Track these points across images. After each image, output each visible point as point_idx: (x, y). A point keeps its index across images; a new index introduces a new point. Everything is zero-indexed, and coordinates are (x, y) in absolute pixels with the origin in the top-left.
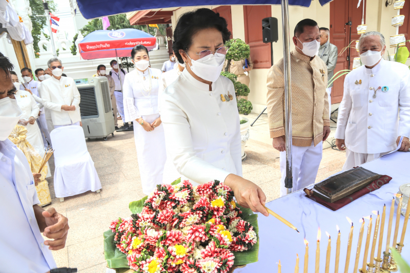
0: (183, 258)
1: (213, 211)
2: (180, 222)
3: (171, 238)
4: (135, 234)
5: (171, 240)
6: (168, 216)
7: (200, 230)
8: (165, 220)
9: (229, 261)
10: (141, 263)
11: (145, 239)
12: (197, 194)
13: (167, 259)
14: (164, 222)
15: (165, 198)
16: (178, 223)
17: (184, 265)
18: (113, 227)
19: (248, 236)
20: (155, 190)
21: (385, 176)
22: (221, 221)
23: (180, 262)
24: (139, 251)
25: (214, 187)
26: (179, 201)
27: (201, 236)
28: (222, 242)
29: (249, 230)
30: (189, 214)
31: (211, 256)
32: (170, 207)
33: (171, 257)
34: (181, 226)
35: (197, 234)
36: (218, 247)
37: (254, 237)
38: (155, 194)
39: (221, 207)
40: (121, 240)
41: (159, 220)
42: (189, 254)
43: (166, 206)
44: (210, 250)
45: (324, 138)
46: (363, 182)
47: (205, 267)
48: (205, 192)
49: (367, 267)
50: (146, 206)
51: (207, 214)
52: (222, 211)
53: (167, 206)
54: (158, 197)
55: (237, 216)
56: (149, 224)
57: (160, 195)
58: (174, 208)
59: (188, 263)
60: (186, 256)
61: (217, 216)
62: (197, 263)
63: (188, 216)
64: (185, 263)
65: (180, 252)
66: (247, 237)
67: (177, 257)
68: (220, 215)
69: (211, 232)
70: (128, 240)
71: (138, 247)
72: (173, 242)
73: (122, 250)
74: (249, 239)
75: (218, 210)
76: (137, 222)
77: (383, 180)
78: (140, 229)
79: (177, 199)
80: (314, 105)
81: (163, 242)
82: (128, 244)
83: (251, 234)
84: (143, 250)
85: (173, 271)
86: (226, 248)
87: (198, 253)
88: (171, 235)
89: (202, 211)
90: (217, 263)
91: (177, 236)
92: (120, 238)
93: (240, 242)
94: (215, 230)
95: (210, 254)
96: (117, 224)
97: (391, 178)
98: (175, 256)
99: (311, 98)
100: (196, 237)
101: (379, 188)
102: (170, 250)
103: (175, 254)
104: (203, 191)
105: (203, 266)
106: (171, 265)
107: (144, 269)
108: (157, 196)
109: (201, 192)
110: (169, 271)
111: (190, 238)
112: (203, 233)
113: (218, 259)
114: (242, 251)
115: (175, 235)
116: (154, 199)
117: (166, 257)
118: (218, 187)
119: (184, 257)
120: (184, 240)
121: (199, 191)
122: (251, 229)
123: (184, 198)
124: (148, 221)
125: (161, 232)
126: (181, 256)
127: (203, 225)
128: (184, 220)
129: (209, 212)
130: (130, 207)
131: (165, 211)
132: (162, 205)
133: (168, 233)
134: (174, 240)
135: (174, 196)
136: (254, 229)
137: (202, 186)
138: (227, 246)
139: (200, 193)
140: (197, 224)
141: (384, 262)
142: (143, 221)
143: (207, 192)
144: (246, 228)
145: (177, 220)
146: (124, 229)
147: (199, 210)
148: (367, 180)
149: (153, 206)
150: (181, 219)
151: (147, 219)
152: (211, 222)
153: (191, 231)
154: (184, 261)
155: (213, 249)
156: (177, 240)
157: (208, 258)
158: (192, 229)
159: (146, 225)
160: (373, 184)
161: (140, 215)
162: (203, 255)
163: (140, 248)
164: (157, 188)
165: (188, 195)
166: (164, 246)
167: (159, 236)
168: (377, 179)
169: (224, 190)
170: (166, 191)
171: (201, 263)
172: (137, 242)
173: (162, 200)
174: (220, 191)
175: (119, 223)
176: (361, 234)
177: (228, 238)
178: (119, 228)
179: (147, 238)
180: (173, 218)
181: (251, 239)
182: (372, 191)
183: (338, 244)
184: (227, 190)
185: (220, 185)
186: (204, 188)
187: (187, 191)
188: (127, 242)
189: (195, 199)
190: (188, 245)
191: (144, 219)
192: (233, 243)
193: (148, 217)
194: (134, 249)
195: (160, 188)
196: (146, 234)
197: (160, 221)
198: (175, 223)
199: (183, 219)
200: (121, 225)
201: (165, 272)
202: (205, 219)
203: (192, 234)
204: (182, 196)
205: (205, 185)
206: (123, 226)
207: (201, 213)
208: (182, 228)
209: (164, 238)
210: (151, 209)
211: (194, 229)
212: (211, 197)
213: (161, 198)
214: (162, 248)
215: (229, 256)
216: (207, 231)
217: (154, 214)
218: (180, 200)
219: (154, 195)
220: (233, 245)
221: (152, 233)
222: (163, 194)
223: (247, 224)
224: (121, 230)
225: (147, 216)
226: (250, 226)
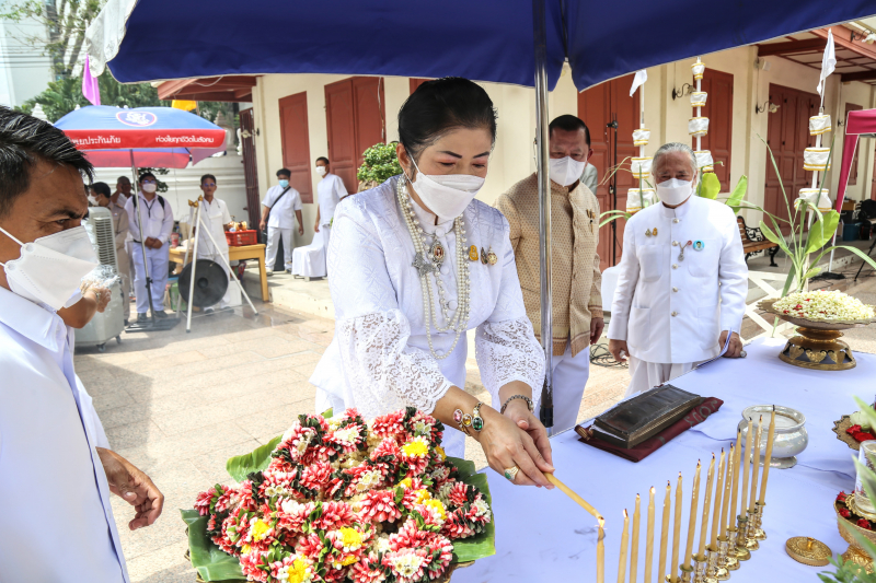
0: (355, 553)
1: (406, 464)
2: (346, 485)
3: (332, 514)
4: (254, 513)
5: (331, 519)
6: (322, 476)
7: (386, 500)
8: (317, 482)
9: (443, 554)
10: (272, 566)
11: (279, 519)
12: (373, 435)
13: (325, 556)
14: (315, 486)
15: (315, 441)
16: (342, 487)
17: (357, 566)
18: (205, 503)
19: (476, 508)
20: (296, 424)
21: (712, 399)
22: (422, 484)
23: (350, 560)
24: (264, 544)
25: (407, 420)
26: (342, 446)
27: (388, 510)
28: (428, 520)
29: (474, 499)
30: (363, 469)
31: (409, 546)
32: (325, 459)
33: (334, 550)
34: (348, 492)
35: (380, 507)
36: (421, 528)
37: (486, 510)
38: (297, 433)
39: (422, 456)
40: (224, 527)
41: (305, 483)
42: (366, 545)
43: (316, 457)
44: (406, 535)
45: (594, 339)
46: (677, 410)
47: (400, 566)
48: (390, 429)
50: (278, 457)
51: (397, 471)
52: (423, 464)
53: (320, 456)
54: (302, 439)
55: (449, 477)
56: (285, 490)
57: (307, 434)
58: (332, 459)
59: (366, 560)
60: (362, 548)
61: (415, 474)
62: (384, 559)
63: (362, 474)
64: (361, 562)
65: (348, 540)
66: (472, 510)
67: (346, 550)
68: (420, 472)
69: (406, 503)
70: (243, 524)
71: (263, 537)
72: (335, 522)
73: (227, 548)
74: (477, 514)
75: (416, 462)
76: (262, 487)
77: (709, 406)
78: (267, 501)
79: (338, 442)
80: (573, 276)
81: (316, 522)
82: (242, 534)
83: (480, 506)
84: (272, 542)
85: (336, 580)
86: (435, 531)
87: (383, 544)
88: (330, 510)
89: (388, 463)
90: (423, 559)
91: (343, 512)
92: (221, 524)
93: (462, 521)
94: (412, 498)
95: (407, 542)
96: (213, 496)
97: (721, 402)
98: (341, 549)
99: (568, 263)
100: (378, 512)
101: (704, 419)
102: (331, 538)
103: (342, 544)
104: (386, 428)
105: (396, 564)
106: (332, 568)
107: (278, 577)
108: (300, 435)
109: (383, 430)
110: (329, 580)
111: (366, 515)
112: (392, 504)
113: (423, 551)
114: (464, 537)
115: (339, 510)
116: (295, 442)
117: (325, 550)
118: (413, 419)
119: (357, 551)
120: (354, 521)
121: (378, 428)
122: (479, 497)
123: (351, 440)
124: (283, 484)
125: (312, 505)
126: (353, 549)
127: (392, 490)
128: (355, 481)
129: (401, 465)
130: (228, 468)
131: (315, 467)
132: (309, 457)
133: (326, 506)
134: (338, 518)
135: (332, 436)
136: (484, 498)
137: (384, 419)
138: (438, 527)
139: (381, 433)
140: (378, 488)
142: (273, 485)
143: (394, 430)
144: (470, 497)
145: (341, 482)
146: (227, 506)
147: (383, 461)
148: (683, 406)
149: (294, 456)
150: (347, 479)
151: (282, 480)
152: (405, 484)
153: (368, 503)
154: (358, 559)
155: (412, 531)
156: (344, 519)
157: (404, 549)
158: (369, 498)
159: (280, 492)
160: (694, 413)
161: (266, 474)
162: (394, 545)
163: (267, 538)
164: (299, 422)
165: (357, 435)
166: (317, 531)
167: (308, 512)
168: (699, 405)
169: (426, 424)
170: (317, 426)
171: (391, 559)
172: (260, 528)
173: (309, 445)
174: (419, 426)
175: (217, 494)
177: (438, 511)
178: (218, 505)
179: (284, 516)
180: (331, 478)
181: (481, 513)
182: (693, 425)
184: (430, 424)
185: (419, 416)
186: (387, 422)
187: (356, 427)
188: (240, 529)
189: (368, 444)
190: (364, 527)
191: (275, 482)
192: (448, 522)
193: (284, 477)
194: (256, 540)
195: (305, 421)
196: (281, 510)
197: (308, 484)
198: (336, 487)
199: (351, 478)
200: (222, 500)
201: (320, 582)
202: (392, 480)
203: (370, 507)
204: (348, 436)
205: (390, 417)
206: (226, 501)
207: (387, 467)
208: (349, 498)
209: (318, 516)
210: (287, 460)
211: (375, 497)
212: (401, 440)
213: (308, 441)
214: (314, 534)
215: (443, 546)
216: (398, 500)
217: (295, 471)
218: (344, 443)
219: (294, 435)
220: (448, 526)
221: (293, 508)
222: (311, 433)
223: (470, 487)
224: (221, 509)
225: (280, 475)
226: (476, 493)
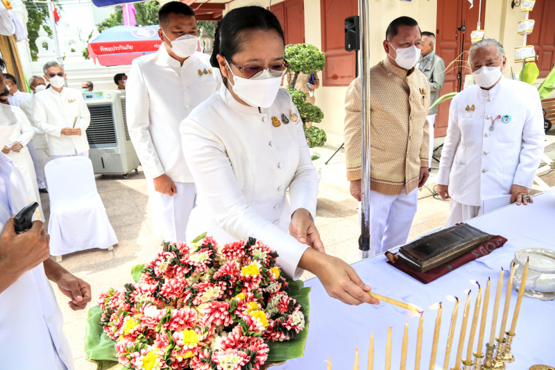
0: (193, 350)
1: (242, 283)
2: (194, 297)
3: (177, 320)
4: (129, 313)
5: (177, 323)
6: (177, 288)
7: (222, 309)
8: (173, 293)
9: (259, 355)
10: (132, 355)
11: (141, 321)
12: (223, 257)
13: (171, 350)
14: (171, 296)
15: (174, 263)
16: (190, 298)
17: (195, 359)
18: (102, 301)
19: (292, 320)
20: (160, 250)
21: (498, 237)
22: (254, 297)
23: (189, 354)
24: (133, 337)
25: (247, 247)
26: (194, 267)
27: (222, 317)
28: (251, 328)
29: (294, 310)
30: (207, 286)
31: (234, 347)
32: (181, 275)
33: (176, 347)
34: (195, 302)
35: (217, 315)
36: (245, 334)
37: (300, 320)
38: (159, 255)
39: (255, 276)
40: (111, 320)
41: (164, 293)
42: (202, 344)
43: (175, 273)
44: (233, 339)
45: (421, 183)
46: (467, 245)
47: (223, 362)
48: (235, 254)
49: (462, 365)
50: (145, 273)
51: (233, 285)
52: (256, 282)
53: (177, 273)
54: (163, 260)
55: (281, 290)
56: (149, 299)
57: (167, 257)
58: (187, 276)
59: (201, 356)
60: (199, 346)
61: (249, 290)
62: (213, 357)
63: (206, 289)
64: (197, 356)
65: (189, 341)
66: (289, 320)
67: (185, 348)
68: (253, 288)
69: (237, 313)
70: (118, 321)
71: (131, 331)
72: (181, 325)
73: (111, 334)
74: (292, 324)
75: (250, 280)
76: (132, 295)
77: (495, 243)
78: (135, 305)
79: (191, 264)
80: (409, 138)
81: (165, 325)
82: (119, 327)
83: (296, 317)
84: (138, 335)
85: (180, 367)
86: (257, 336)
87: (217, 343)
88: (178, 316)
89: (227, 281)
90: (242, 358)
91: (187, 317)
92: (109, 317)
93: (279, 328)
94: (243, 309)
95: (233, 344)
96: (107, 297)
97: (505, 240)
98: (181, 346)
99: (405, 128)
100: (216, 319)
101: (489, 253)
102: (175, 338)
103: (182, 343)
104: (232, 252)
105: (221, 361)
106: (176, 360)
107: (136, 364)
108: (161, 258)
109: (229, 254)
110: (174, 368)
111: (207, 319)
112: (226, 313)
113: (244, 353)
114: (281, 340)
115: (184, 316)
116: (158, 263)
117: (170, 347)
118: (253, 247)
119: (194, 348)
120: (198, 323)
121: (226, 252)
122: (297, 309)
123: (202, 261)
124: (147, 294)
125: (164, 311)
126: (191, 347)
127: (227, 302)
128: (200, 294)
129: (238, 283)
130: (132, 273)
131: (173, 281)
132: (171, 272)
133: (174, 312)
134: (182, 322)
135: (187, 259)
136: (301, 310)
137: (231, 246)
138: (260, 333)
139: (228, 256)
140: (219, 300)
141: (487, 358)
142: (140, 294)
143: (237, 254)
144: (291, 308)
145: (190, 294)
146: (117, 304)
147: (222, 280)
148: (473, 241)
149: (156, 273)
150: (195, 292)
151: (146, 291)
152: (239, 298)
153: (209, 311)
154: (196, 354)
155: (237, 337)
156: (187, 323)
157: (229, 350)
158: (210, 307)
159: (145, 300)
160: (481, 248)
161: (136, 286)
162: (223, 346)
163: (134, 333)
164: (162, 247)
165: (207, 258)
166: (167, 331)
167: (160, 317)
168: (487, 242)
169: (262, 251)
170: (177, 251)
171: (218, 357)
172: (131, 325)
173: (170, 265)
174: (256, 253)
175: (109, 295)
176: (453, 320)
177: (261, 321)
178: (110, 302)
179: (144, 319)
180: (184, 290)
181: (296, 324)
182: (479, 257)
183: (420, 333)
184: (266, 252)
185: (257, 245)
186: (233, 248)
187: (207, 252)
188: (117, 324)
189: (220, 264)
190: (203, 330)
191: (141, 292)
192: (269, 328)
193: (148, 289)
194: (125, 334)
195: (168, 248)
196: (143, 313)
197: (165, 295)
198: (187, 298)
199: (197, 292)
200: (113, 299)
201: (168, 368)
202: (231, 293)
203: (211, 314)
204: (198, 258)
205: (235, 244)
206: (115, 300)
207: (225, 284)
208: (197, 305)
209: (168, 320)
210: (153, 277)
211: (214, 307)
212: (243, 262)
213: (169, 262)
214: (163, 334)
215: (260, 349)
216: (231, 311)
217: (157, 284)
218: (196, 265)
219: (158, 257)
220: (268, 332)
221: (152, 312)
222: (171, 256)
223: (292, 301)
224: (112, 306)
225: (146, 286)
226: (296, 305)
